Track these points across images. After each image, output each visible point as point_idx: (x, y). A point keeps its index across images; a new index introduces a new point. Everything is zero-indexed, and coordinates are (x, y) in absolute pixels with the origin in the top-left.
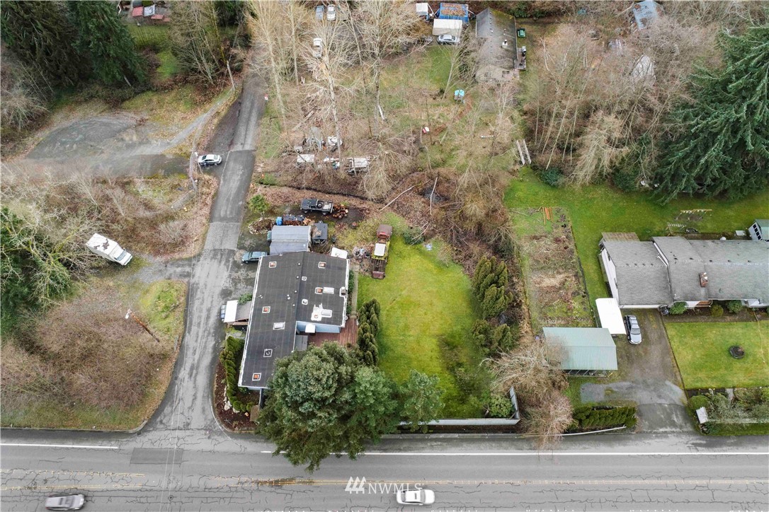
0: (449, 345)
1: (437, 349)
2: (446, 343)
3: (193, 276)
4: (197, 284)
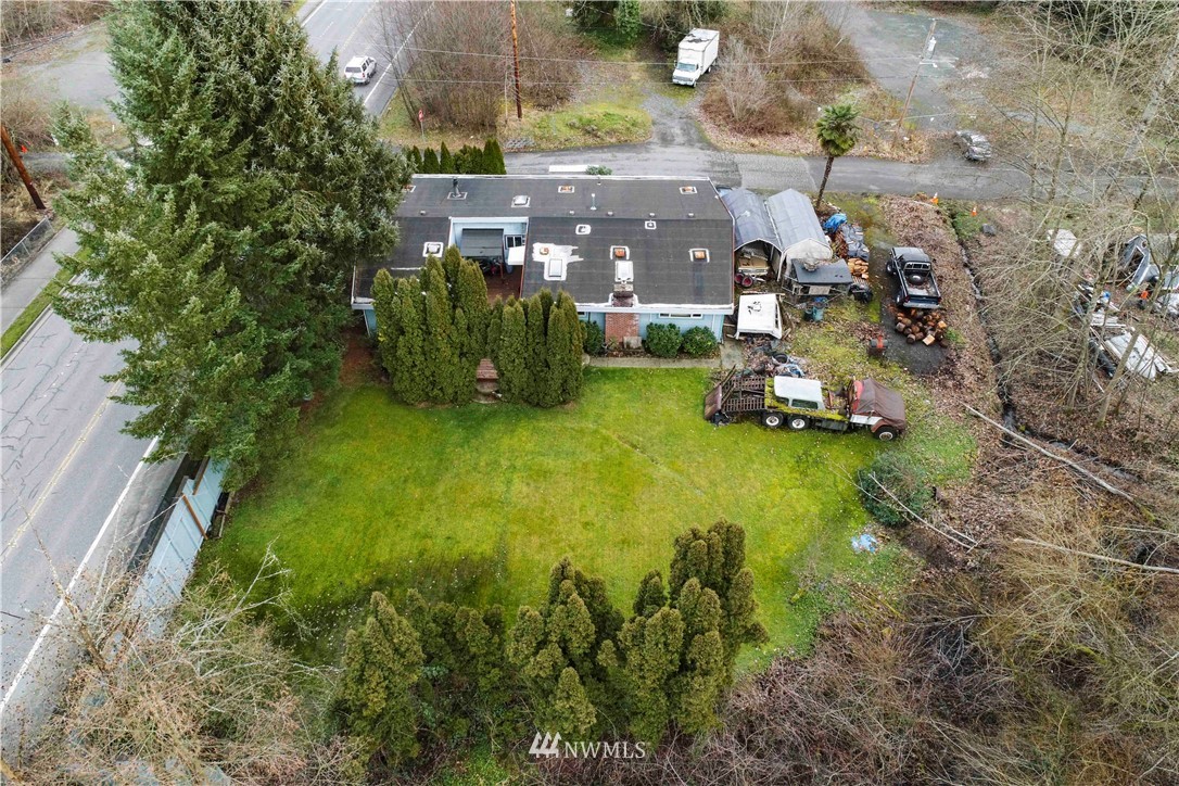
0: (467, 590)
1: (455, 554)
2: (474, 582)
3: (666, 147)
4: (648, 152)
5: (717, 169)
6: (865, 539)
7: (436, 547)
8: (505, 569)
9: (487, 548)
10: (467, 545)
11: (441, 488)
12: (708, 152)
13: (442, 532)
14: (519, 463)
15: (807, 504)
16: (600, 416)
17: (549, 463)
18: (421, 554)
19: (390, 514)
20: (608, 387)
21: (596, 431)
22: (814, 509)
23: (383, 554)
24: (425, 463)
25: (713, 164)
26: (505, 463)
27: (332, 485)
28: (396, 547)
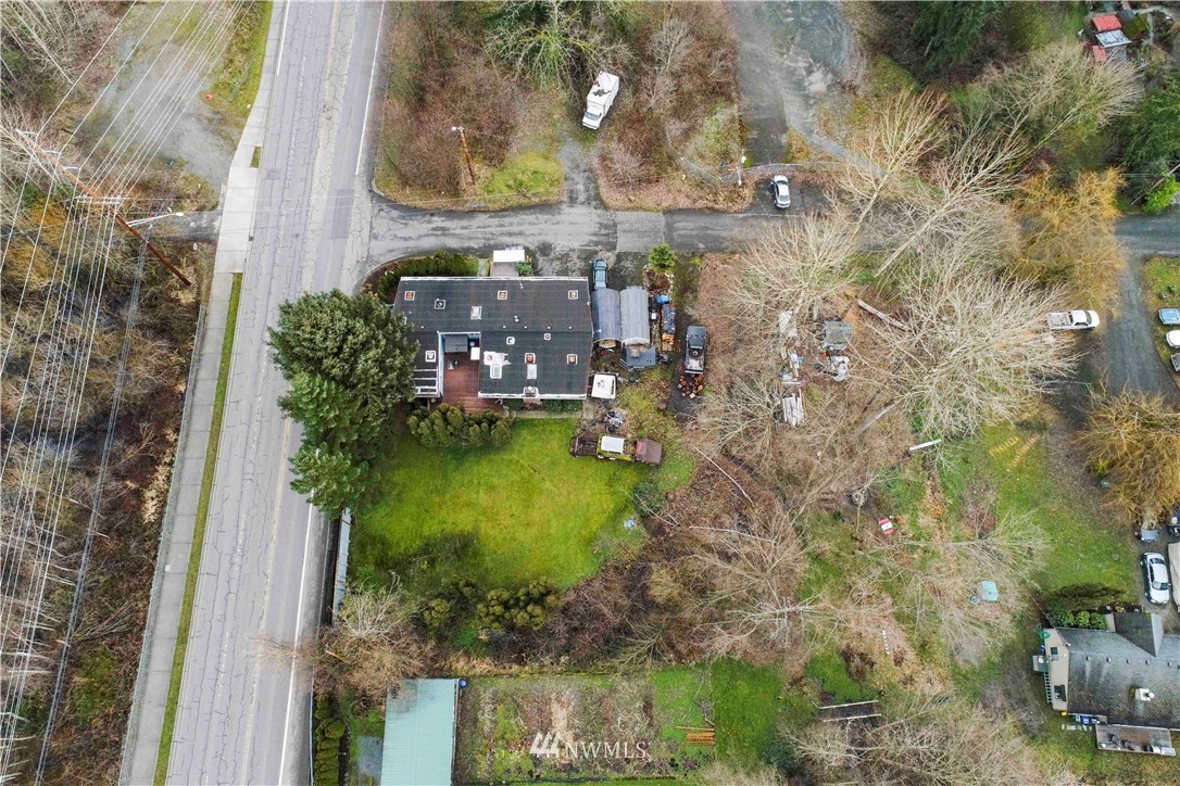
0: (463, 548)
1: (458, 532)
2: (466, 545)
3: (572, 206)
4: (559, 213)
5: (603, 232)
6: (630, 523)
7: (449, 528)
8: (478, 539)
9: (469, 528)
10: (461, 527)
11: (448, 496)
12: (599, 211)
13: (450, 520)
14: (482, 482)
15: (609, 505)
16: (520, 451)
17: (496, 481)
18: (443, 531)
19: (427, 511)
20: (525, 432)
21: (518, 462)
22: (612, 506)
23: (426, 531)
24: (440, 482)
25: (602, 225)
26: (476, 481)
27: (399, 494)
28: (432, 528)
